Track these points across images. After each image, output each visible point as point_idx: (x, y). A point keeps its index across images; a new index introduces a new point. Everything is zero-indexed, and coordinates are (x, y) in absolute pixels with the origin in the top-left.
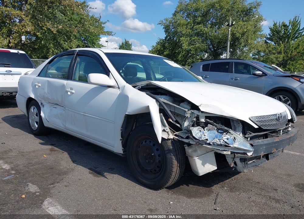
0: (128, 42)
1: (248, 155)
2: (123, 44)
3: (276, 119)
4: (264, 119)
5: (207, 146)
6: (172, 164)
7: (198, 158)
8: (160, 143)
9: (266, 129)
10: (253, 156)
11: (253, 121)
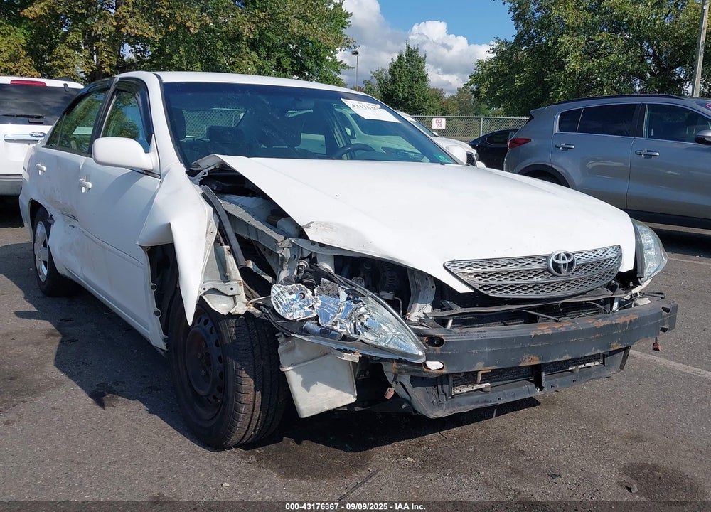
0: (416, 51)
1: (429, 369)
2: (400, 57)
3: (548, 270)
4: (494, 269)
5: (301, 337)
6: (239, 382)
7: (291, 368)
8: (190, 324)
9: (501, 296)
10: (444, 371)
11: (456, 272)
